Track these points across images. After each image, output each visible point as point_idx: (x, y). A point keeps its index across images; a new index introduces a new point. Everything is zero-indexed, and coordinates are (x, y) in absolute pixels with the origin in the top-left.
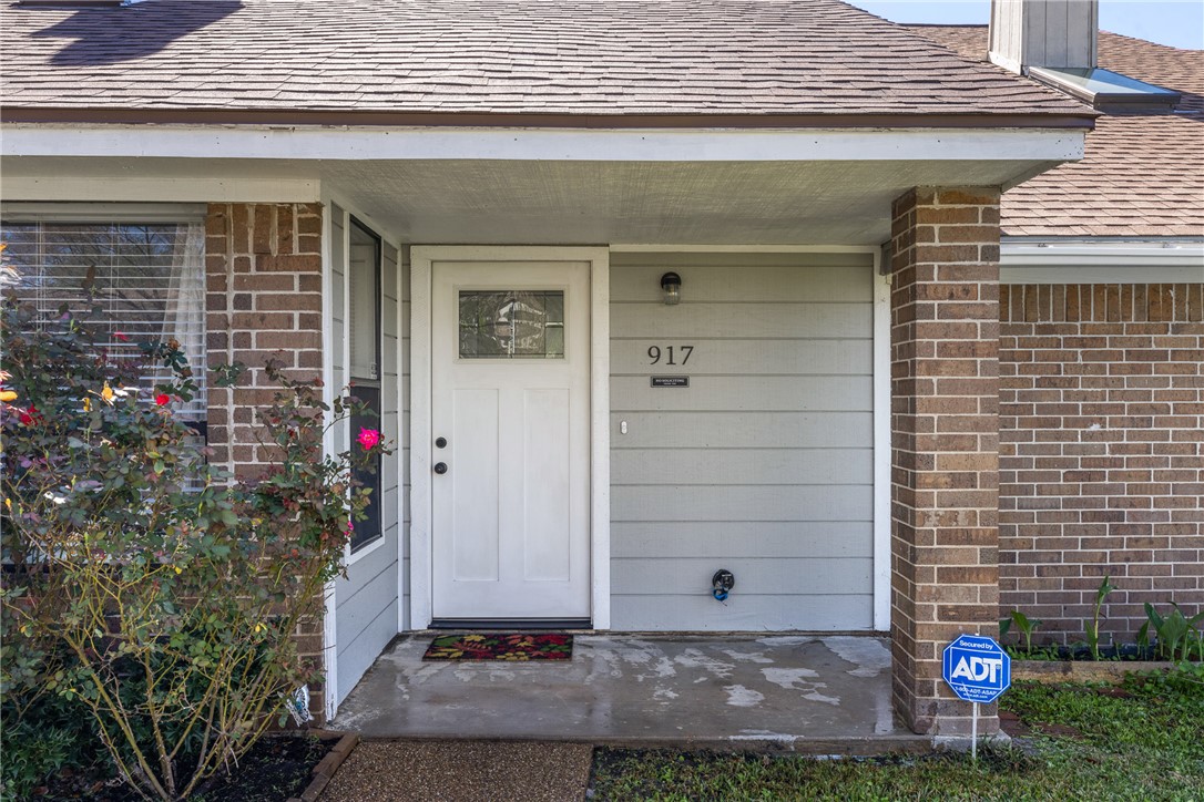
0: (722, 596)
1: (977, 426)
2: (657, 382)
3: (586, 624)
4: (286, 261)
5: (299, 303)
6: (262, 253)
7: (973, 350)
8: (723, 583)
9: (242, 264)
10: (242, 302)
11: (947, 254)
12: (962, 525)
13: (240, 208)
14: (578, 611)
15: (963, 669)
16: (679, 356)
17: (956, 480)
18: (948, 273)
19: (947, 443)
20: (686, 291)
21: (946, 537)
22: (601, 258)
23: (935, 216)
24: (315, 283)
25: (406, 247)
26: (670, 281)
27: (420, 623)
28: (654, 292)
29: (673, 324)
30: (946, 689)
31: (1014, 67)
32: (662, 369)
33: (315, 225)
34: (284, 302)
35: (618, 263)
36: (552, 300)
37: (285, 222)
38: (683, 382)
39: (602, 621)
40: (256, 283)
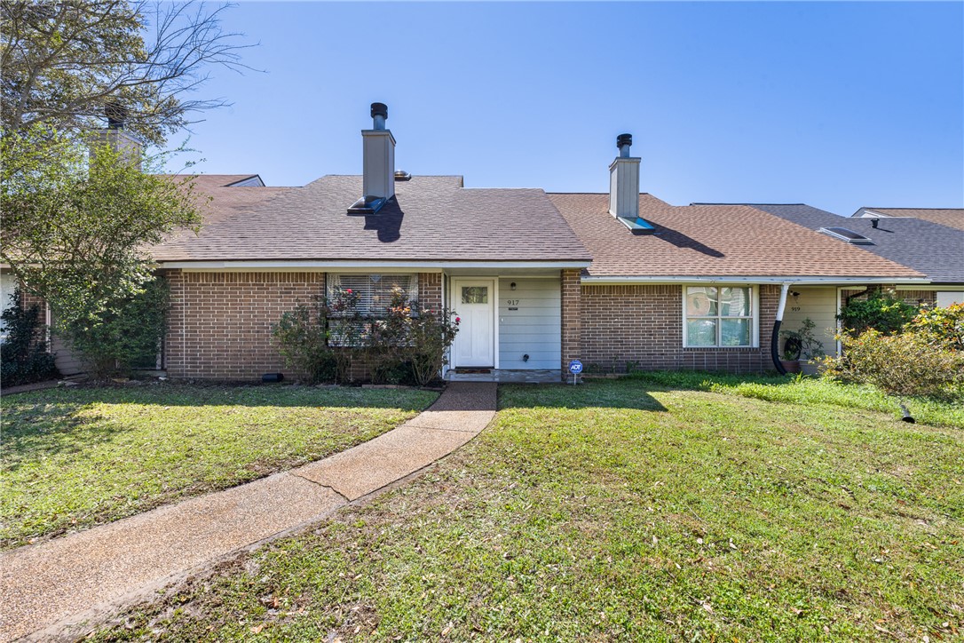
0: (526, 361)
1: (576, 318)
2: (510, 309)
3: (493, 368)
4: (435, 285)
5: (437, 293)
6: (430, 283)
7: (575, 302)
8: (526, 358)
9: (426, 285)
10: (426, 293)
11: (570, 283)
12: (573, 338)
13: (425, 274)
14: (491, 365)
15: (573, 367)
16: (515, 303)
17: (572, 329)
18: (570, 287)
19: (570, 321)
20: (517, 287)
21: (570, 341)
22: (496, 279)
23: (567, 275)
24: (440, 289)
25: (450, 277)
26: (513, 285)
27: (453, 367)
28: (510, 287)
29: (513, 295)
30: (570, 372)
31: (615, 216)
32: (511, 306)
33: (440, 277)
34: (435, 293)
35: (500, 280)
36: (484, 289)
37: (435, 276)
38: (517, 309)
39: (497, 367)
40: (428, 289)
